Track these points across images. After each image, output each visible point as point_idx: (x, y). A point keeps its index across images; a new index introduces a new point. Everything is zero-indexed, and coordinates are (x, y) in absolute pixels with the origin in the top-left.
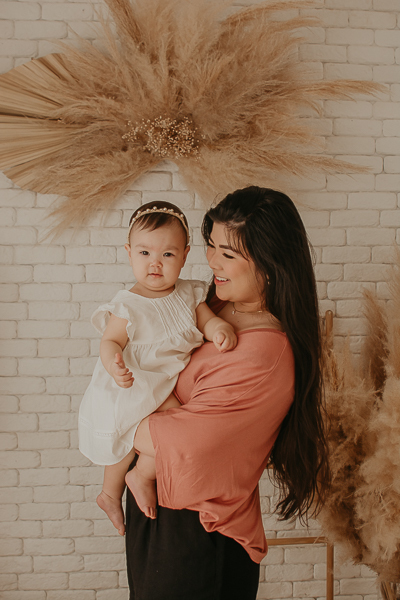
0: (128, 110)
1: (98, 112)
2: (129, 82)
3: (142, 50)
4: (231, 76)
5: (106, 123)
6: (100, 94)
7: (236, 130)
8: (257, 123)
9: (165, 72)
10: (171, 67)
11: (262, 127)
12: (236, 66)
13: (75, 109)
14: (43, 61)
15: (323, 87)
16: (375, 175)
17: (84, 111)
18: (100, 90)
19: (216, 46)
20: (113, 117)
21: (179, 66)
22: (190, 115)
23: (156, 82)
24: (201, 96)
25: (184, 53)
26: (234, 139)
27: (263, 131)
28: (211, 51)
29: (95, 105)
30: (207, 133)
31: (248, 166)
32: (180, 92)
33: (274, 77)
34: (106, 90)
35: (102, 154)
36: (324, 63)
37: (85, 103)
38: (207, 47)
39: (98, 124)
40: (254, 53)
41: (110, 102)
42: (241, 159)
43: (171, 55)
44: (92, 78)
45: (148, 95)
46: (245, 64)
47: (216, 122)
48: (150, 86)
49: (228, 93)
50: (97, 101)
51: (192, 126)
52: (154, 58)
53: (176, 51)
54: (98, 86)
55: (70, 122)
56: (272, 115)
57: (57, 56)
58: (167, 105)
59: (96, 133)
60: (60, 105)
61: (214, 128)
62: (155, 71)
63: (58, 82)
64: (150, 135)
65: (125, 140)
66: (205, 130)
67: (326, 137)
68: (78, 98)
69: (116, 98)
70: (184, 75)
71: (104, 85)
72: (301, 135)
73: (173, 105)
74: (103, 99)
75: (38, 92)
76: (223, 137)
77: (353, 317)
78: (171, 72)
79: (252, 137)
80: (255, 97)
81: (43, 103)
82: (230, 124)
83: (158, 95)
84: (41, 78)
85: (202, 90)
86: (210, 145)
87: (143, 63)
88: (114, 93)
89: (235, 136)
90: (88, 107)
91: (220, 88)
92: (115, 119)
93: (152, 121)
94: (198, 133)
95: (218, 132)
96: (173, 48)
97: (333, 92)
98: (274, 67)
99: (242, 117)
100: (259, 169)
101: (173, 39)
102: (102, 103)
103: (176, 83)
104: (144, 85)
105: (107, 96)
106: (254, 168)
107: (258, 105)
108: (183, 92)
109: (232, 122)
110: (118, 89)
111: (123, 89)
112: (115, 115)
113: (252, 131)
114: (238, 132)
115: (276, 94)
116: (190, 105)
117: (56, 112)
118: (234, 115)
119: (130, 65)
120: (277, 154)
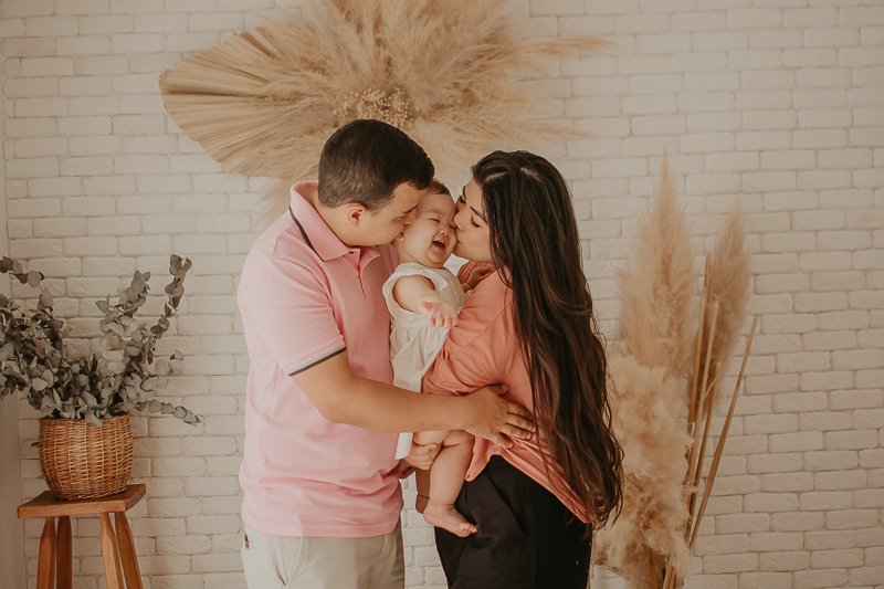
0: (335, 84)
1: (304, 88)
2: (334, 55)
3: (348, 19)
4: (438, 43)
5: (315, 99)
6: (306, 68)
7: (451, 100)
8: (474, 90)
9: (370, 42)
10: (378, 36)
11: (479, 94)
12: (443, 31)
13: (281, 86)
14: (247, 37)
15: (543, 47)
16: (622, 138)
17: (291, 88)
18: (306, 65)
19: (424, 11)
20: (321, 92)
21: (386, 34)
22: (402, 87)
23: (362, 52)
24: (410, 66)
25: (391, 20)
26: (451, 109)
27: (481, 99)
28: (420, 17)
29: (301, 80)
30: (421, 104)
31: (465, 138)
32: (389, 62)
33: (487, 41)
34: (313, 63)
35: (311, 132)
36: (558, 17)
37: (291, 79)
38: (416, 12)
39: (306, 101)
40: (462, 17)
41: (317, 76)
42: (457, 130)
43: (378, 23)
44: (297, 52)
45: (355, 67)
46: (454, 29)
47: (430, 93)
48: (356, 57)
49: (437, 60)
50: (303, 76)
51: (405, 97)
52: (359, 28)
53: (383, 18)
54: (304, 60)
55: (277, 99)
56: (489, 81)
57: (261, 30)
58: (376, 76)
59: (305, 109)
60: (266, 81)
61: (427, 99)
62: (361, 40)
63: (264, 58)
64: (359, 109)
65: (336, 117)
66: (417, 101)
67: (564, 99)
68: (284, 74)
69: (323, 72)
70: (392, 44)
71: (310, 59)
72: (520, 100)
73: (383, 77)
74: (309, 73)
75: (243, 69)
76: (440, 107)
77: (603, 299)
78: (378, 42)
79: (470, 105)
80: (468, 64)
81: (249, 80)
82: (443, 93)
83: (365, 67)
84: (246, 54)
85: (411, 58)
86: (424, 117)
87: (349, 32)
88: (321, 66)
89: (452, 106)
90: (295, 83)
91: (428, 55)
92: (324, 94)
93: (361, 94)
94: (411, 105)
95: (433, 102)
96: (380, 15)
97: (555, 52)
98: (484, 30)
99: (456, 85)
100: (477, 140)
101: (379, 6)
102: (308, 78)
103: (384, 53)
104: (350, 57)
105: (314, 70)
106: (471, 140)
107: (472, 71)
108: (393, 62)
109: (445, 91)
110: (325, 63)
111: (329, 62)
112: (324, 89)
113: (470, 99)
114: (455, 101)
115: (489, 59)
116: (399, 75)
117: (263, 89)
118: (447, 84)
119: (335, 35)
120: (495, 123)
